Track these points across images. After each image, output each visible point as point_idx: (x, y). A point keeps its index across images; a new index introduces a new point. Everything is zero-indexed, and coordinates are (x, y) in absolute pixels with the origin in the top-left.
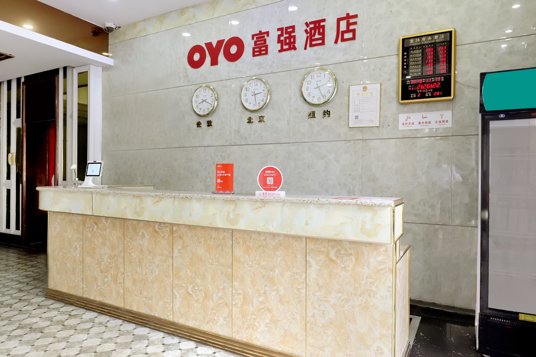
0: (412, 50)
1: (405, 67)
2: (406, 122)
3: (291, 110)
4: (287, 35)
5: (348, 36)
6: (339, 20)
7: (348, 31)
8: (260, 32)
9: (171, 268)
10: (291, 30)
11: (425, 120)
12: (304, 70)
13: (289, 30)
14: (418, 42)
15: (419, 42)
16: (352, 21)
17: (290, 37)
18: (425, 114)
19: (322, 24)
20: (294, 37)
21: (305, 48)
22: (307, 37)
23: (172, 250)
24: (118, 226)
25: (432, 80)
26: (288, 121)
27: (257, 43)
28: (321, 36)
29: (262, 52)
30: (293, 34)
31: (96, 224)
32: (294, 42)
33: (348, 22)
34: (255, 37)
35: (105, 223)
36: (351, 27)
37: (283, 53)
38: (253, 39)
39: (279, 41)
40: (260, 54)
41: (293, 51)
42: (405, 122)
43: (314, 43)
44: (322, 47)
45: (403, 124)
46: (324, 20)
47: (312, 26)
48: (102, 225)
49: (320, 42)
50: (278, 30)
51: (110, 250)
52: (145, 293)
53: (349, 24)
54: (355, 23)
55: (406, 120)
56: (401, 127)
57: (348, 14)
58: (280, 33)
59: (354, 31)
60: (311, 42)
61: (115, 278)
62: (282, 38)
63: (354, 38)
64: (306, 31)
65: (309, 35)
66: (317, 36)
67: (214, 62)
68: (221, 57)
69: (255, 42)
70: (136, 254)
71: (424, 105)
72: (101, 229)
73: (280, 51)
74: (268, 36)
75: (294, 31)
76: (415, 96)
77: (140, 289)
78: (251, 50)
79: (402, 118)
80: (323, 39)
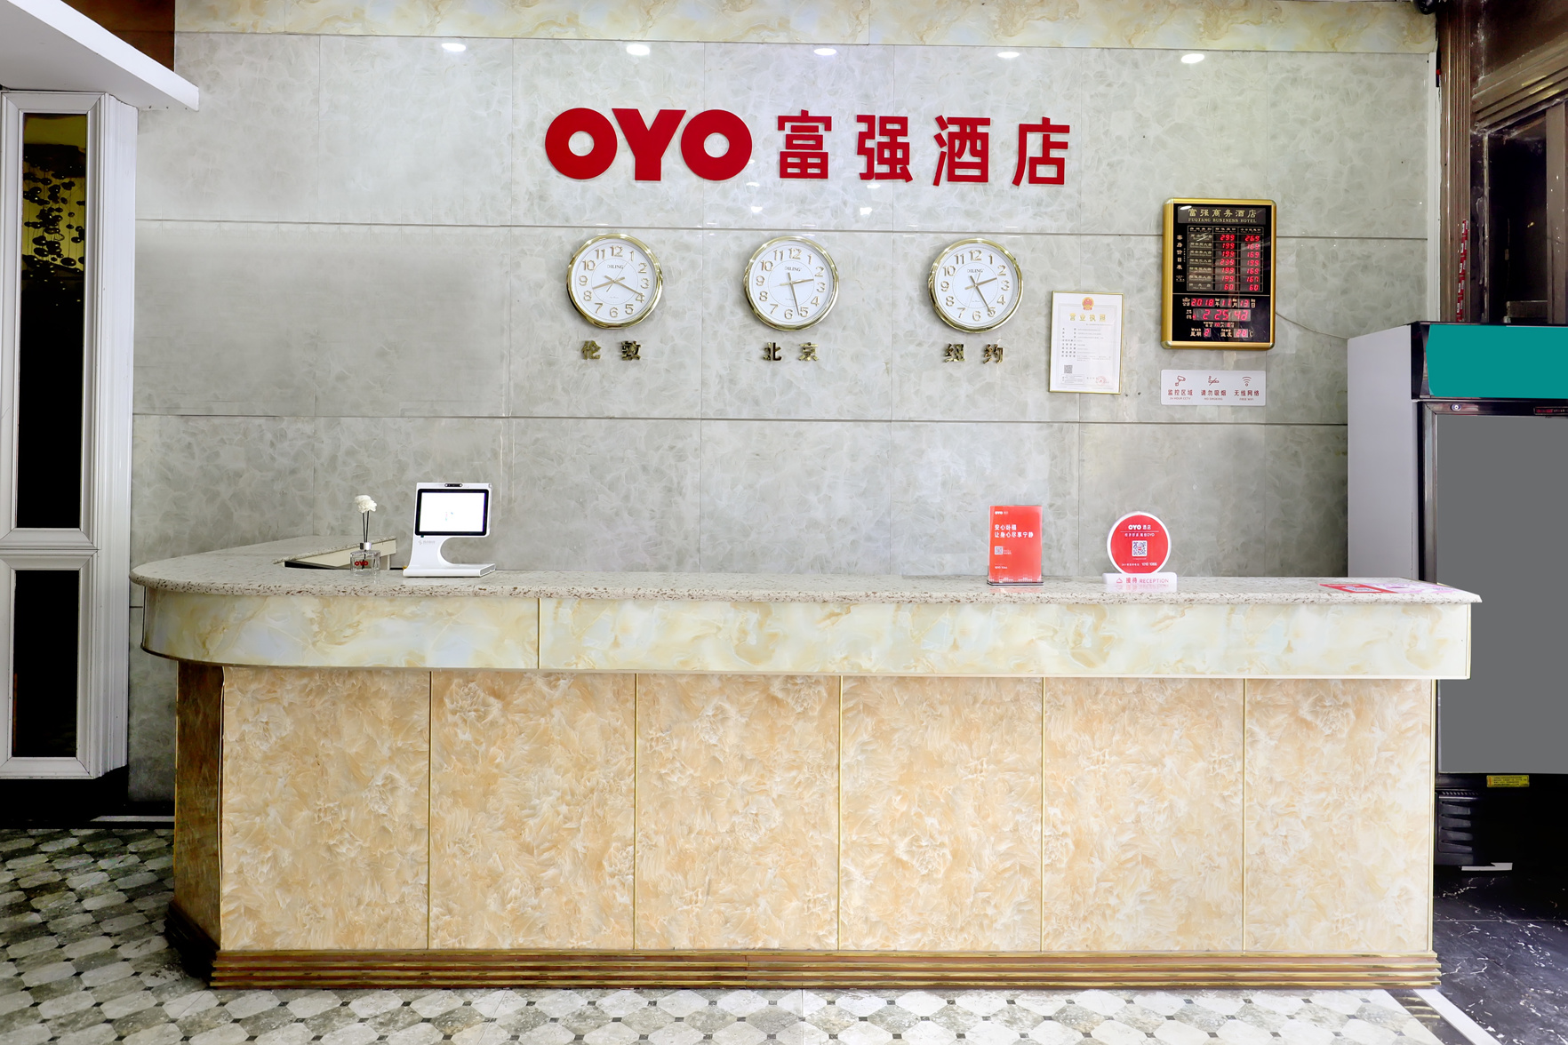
0: (1193, 232)
1: (1179, 267)
2: (1177, 388)
3: (895, 336)
4: (885, 139)
5: (1044, 171)
6: (1024, 130)
7: (1046, 160)
8: (805, 113)
9: (831, 799)
10: (897, 127)
11: (1214, 387)
12: (932, 235)
13: (889, 126)
14: (1204, 217)
15: (1207, 217)
16: (1055, 137)
17: (893, 146)
18: (1215, 375)
19: (981, 129)
20: (906, 147)
21: (936, 182)
22: (943, 154)
23: (834, 748)
24: (610, 695)
25: (1233, 303)
26: (887, 364)
27: (795, 142)
28: (977, 160)
29: (810, 171)
30: (900, 139)
31: (497, 695)
32: (906, 160)
33: (1046, 138)
34: (788, 125)
35: (545, 689)
36: (1054, 153)
37: (874, 185)
38: (781, 127)
39: (862, 150)
40: (804, 175)
41: (900, 183)
42: (1174, 388)
43: (959, 172)
44: (980, 186)
45: (1170, 393)
46: (986, 122)
47: (954, 128)
48: (529, 696)
49: (976, 172)
50: (860, 119)
51: (569, 775)
52: (725, 889)
53: (1047, 145)
54: (1064, 146)
55: (1177, 384)
56: (1166, 399)
57: (1046, 120)
58: (863, 127)
59: (1060, 163)
60: (949, 168)
61: (594, 864)
62: (869, 144)
63: (1059, 180)
64: (938, 138)
65: (945, 149)
66: (967, 157)
67: (648, 170)
68: (672, 159)
69: (789, 139)
70: (688, 773)
71: (1213, 355)
72: (525, 712)
73: (864, 177)
74: (828, 128)
75: (904, 132)
76: (1199, 334)
77: (707, 878)
78: (776, 159)
79: (1168, 378)
80: (983, 166)
